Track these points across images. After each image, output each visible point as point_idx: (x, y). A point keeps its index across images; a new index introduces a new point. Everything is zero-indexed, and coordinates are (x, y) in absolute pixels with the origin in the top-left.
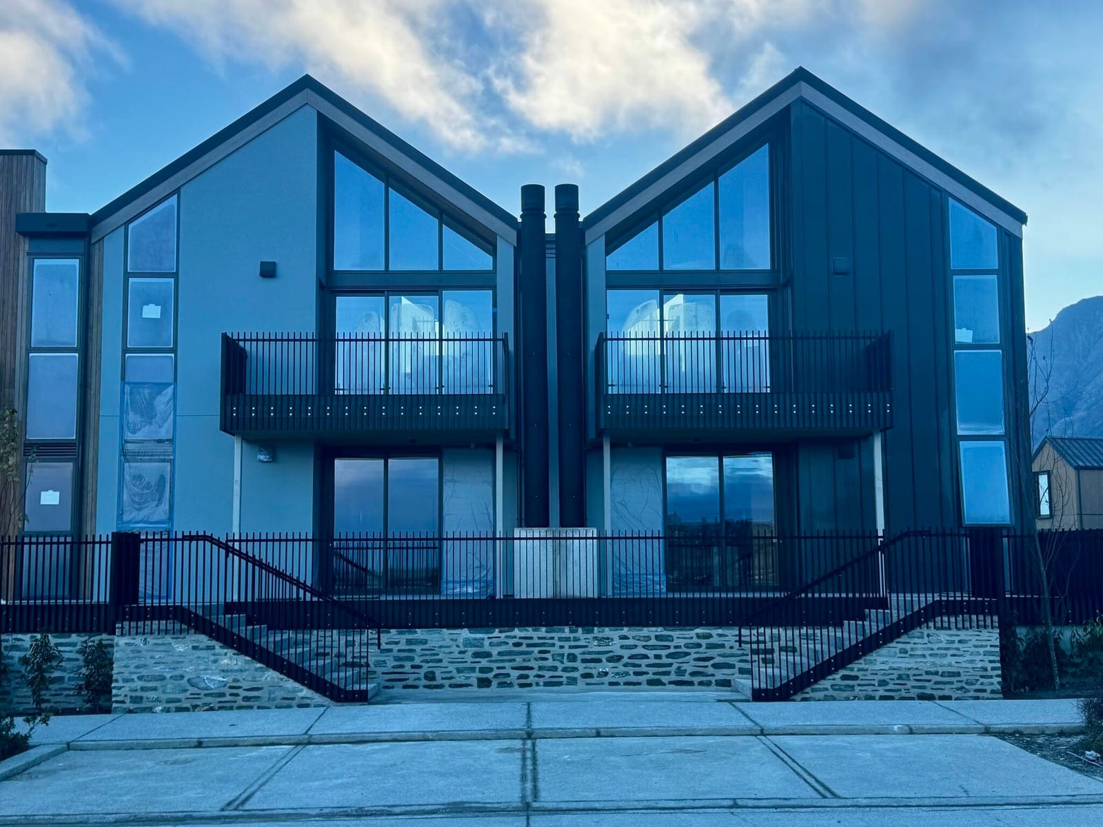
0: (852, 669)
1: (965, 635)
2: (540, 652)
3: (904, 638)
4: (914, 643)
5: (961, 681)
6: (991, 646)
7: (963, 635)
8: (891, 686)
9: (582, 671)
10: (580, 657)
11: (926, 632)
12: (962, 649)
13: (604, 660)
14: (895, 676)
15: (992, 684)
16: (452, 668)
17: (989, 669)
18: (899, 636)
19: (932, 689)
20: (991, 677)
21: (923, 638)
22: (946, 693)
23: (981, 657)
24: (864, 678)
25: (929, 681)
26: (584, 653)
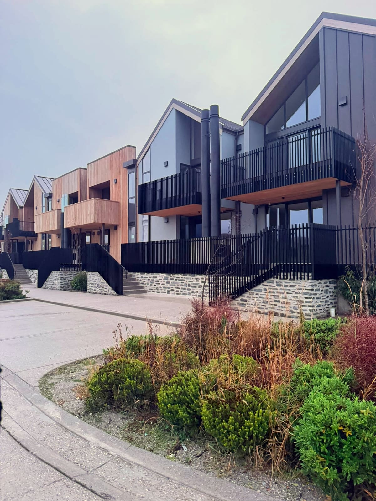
0: (245, 297)
1: (293, 283)
2: (182, 283)
3: (265, 283)
4: (270, 286)
5: (291, 307)
6: (306, 289)
7: (292, 283)
8: (260, 306)
9: (192, 290)
10: (191, 285)
11: (275, 280)
12: (292, 290)
13: (197, 287)
14: (261, 301)
15: (306, 310)
16: (162, 286)
17: (304, 302)
18: (263, 282)
19: (277, 309)
20: (305, 306)
21: (273, 283)
22: (284, 312)
23: (301, 295)
24: (249, 301)
25: (276, 305)
26: (192, 284)
